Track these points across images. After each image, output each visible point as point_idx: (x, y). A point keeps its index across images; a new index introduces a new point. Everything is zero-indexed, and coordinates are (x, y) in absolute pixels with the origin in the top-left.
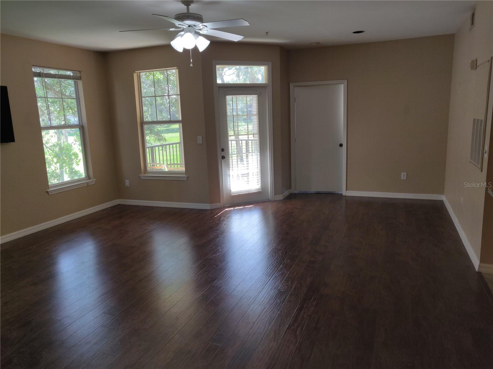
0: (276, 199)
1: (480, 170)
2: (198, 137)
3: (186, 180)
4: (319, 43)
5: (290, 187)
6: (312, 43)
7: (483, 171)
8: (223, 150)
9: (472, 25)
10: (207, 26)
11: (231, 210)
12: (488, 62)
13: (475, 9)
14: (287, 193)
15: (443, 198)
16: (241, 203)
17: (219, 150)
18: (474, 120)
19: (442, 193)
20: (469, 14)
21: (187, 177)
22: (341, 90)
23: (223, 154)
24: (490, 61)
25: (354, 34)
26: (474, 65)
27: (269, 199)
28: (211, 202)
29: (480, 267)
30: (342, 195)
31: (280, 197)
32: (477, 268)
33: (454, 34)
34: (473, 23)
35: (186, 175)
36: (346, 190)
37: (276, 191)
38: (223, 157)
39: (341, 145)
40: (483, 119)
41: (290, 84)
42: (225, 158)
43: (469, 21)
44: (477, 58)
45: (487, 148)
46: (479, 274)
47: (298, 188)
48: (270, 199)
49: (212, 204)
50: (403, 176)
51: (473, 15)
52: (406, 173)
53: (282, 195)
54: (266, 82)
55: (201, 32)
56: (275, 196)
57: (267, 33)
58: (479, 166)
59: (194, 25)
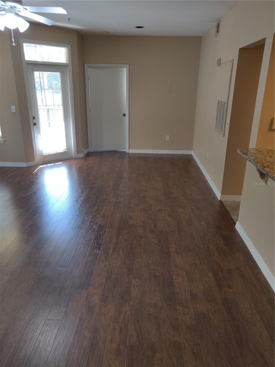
0: (78, 157)
1: (223, 136)
2: (12, 106)
3: (3, 143)
4: (108, 32)
5: (87, 147)
6: (102, 32)
7: (225, 136)
8: (34, 118)
9: (217, 33)
10: (27, 8)
11: (44, 167)
12: (231, 62)
13: (220, 20)
14: (85, 152)
15: (192, 153)
16: (51, 161)
17: (31, 118)
18: (219, 101)
19: (192, 150)
20: (215, 24)
21: (4, 141)
22: (125, 72)
23: (34, 121)
24: (232, 62)
25: (137, 28)
26: (219, 63)
27: (72, 157)
28: (27, 161)
29: (221, 197)
30: (126, 153)
31: (82, 155)
32: (219, 198)
33: (201, 37)
34: (218, 31)
35: (3, 139)
36: (129, 149)
37: (78, 151)
38: (35, 124)
39: (124, 115)
40: (226, 101)
41: (85, 65)
42: (36, 124)
43: (215, 29)
44: (221, 58)
45: (228, 121)
46: (221, 201)
47: (93, 148)
48: (74, 157)
49: (27, 163)
50: (167, 138)
51: (218, 25)
52: (169, 136)
53: (82, 154)
54: (66, 62)
55: (20, 14)
56: (78, 155)
57: (69, 19)
58: (223, 133)
59: (14, 7)
